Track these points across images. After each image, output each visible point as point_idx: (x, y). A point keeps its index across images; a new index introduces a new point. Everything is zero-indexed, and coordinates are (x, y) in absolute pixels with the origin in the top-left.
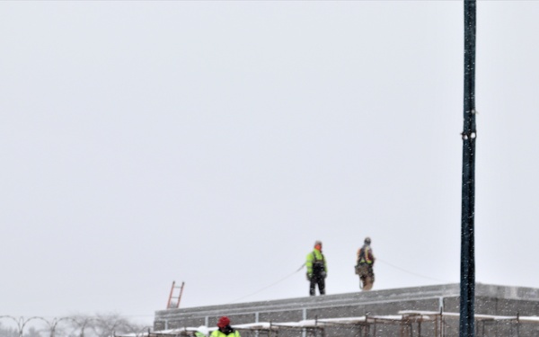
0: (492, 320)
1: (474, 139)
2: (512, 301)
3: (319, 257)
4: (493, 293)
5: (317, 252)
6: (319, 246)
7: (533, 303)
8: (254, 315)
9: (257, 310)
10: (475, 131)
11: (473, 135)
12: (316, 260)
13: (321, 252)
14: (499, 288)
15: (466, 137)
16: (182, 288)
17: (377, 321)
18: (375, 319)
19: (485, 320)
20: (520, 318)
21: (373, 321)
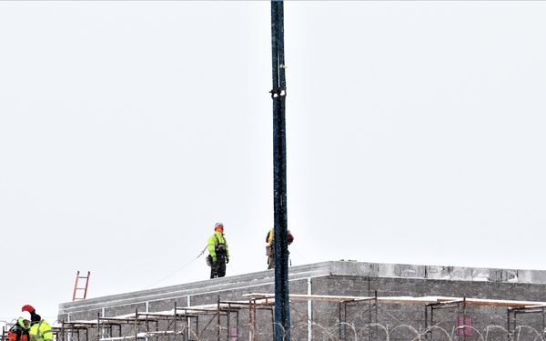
1: (284, 96)
2: (387, 280)
3: (221, 241)
4: (364, 271)
5: (218, 234)
6: (220, 228)
7: (411, 281)
8: (145, 304)
9: (149, 299)
10: (285, 89)
11: (283, 93)
12: (219, 244)
13: (223, 235)
14: (371, 266)
15: (276, 95)
16: (88, 278)
17: (232, 305)
18: (230, 303)
19: (347, 302)
20: (378, 298)
21: (227, 305)
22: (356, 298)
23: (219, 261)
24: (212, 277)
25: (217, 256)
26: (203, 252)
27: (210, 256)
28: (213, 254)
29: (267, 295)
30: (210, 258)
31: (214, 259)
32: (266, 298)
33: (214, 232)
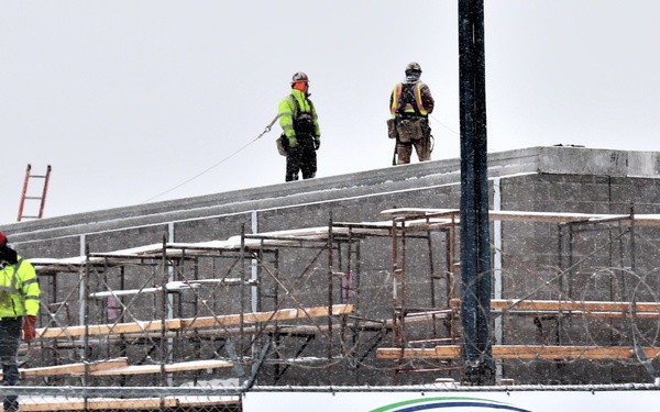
0: (585, 222)
3: (304, 107)
4: (601, 165)
5: (299, 94)
6: (301, 83)
8: (167, 227)
9: (171, 218)
12: (299, 112)
13: (307, 95)
14: (615, 156)
16: (47, 177)
17: (354, 230)
18: (351, 227)
19: (573, 223)
20: (636, 217)
21: (345, 230)
22: (593, 217)
23: (301, 146)
24: (289, 178)
25: (297, 137)
26: (269, 127)
27: (284, 137)
28: (290, 133)
29: (428, 211)
30: (284, 141)
31: (293, 142)
32: (428, 217)
33: (290, 91)
